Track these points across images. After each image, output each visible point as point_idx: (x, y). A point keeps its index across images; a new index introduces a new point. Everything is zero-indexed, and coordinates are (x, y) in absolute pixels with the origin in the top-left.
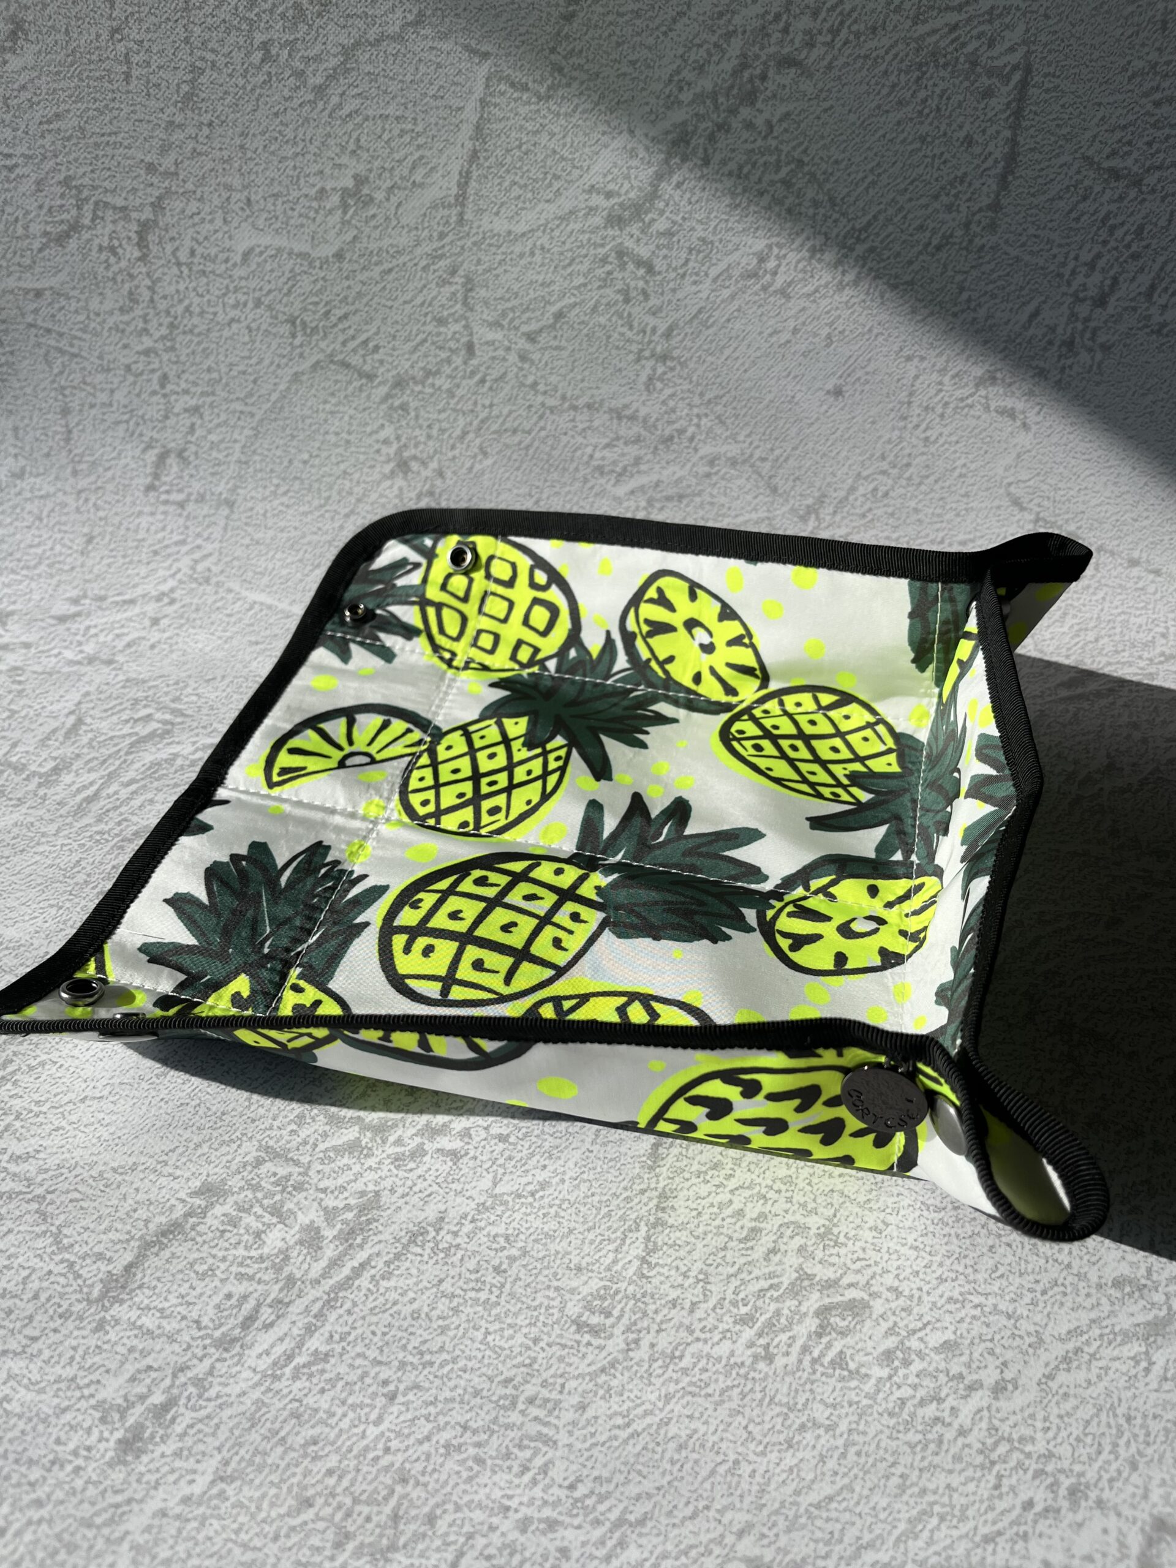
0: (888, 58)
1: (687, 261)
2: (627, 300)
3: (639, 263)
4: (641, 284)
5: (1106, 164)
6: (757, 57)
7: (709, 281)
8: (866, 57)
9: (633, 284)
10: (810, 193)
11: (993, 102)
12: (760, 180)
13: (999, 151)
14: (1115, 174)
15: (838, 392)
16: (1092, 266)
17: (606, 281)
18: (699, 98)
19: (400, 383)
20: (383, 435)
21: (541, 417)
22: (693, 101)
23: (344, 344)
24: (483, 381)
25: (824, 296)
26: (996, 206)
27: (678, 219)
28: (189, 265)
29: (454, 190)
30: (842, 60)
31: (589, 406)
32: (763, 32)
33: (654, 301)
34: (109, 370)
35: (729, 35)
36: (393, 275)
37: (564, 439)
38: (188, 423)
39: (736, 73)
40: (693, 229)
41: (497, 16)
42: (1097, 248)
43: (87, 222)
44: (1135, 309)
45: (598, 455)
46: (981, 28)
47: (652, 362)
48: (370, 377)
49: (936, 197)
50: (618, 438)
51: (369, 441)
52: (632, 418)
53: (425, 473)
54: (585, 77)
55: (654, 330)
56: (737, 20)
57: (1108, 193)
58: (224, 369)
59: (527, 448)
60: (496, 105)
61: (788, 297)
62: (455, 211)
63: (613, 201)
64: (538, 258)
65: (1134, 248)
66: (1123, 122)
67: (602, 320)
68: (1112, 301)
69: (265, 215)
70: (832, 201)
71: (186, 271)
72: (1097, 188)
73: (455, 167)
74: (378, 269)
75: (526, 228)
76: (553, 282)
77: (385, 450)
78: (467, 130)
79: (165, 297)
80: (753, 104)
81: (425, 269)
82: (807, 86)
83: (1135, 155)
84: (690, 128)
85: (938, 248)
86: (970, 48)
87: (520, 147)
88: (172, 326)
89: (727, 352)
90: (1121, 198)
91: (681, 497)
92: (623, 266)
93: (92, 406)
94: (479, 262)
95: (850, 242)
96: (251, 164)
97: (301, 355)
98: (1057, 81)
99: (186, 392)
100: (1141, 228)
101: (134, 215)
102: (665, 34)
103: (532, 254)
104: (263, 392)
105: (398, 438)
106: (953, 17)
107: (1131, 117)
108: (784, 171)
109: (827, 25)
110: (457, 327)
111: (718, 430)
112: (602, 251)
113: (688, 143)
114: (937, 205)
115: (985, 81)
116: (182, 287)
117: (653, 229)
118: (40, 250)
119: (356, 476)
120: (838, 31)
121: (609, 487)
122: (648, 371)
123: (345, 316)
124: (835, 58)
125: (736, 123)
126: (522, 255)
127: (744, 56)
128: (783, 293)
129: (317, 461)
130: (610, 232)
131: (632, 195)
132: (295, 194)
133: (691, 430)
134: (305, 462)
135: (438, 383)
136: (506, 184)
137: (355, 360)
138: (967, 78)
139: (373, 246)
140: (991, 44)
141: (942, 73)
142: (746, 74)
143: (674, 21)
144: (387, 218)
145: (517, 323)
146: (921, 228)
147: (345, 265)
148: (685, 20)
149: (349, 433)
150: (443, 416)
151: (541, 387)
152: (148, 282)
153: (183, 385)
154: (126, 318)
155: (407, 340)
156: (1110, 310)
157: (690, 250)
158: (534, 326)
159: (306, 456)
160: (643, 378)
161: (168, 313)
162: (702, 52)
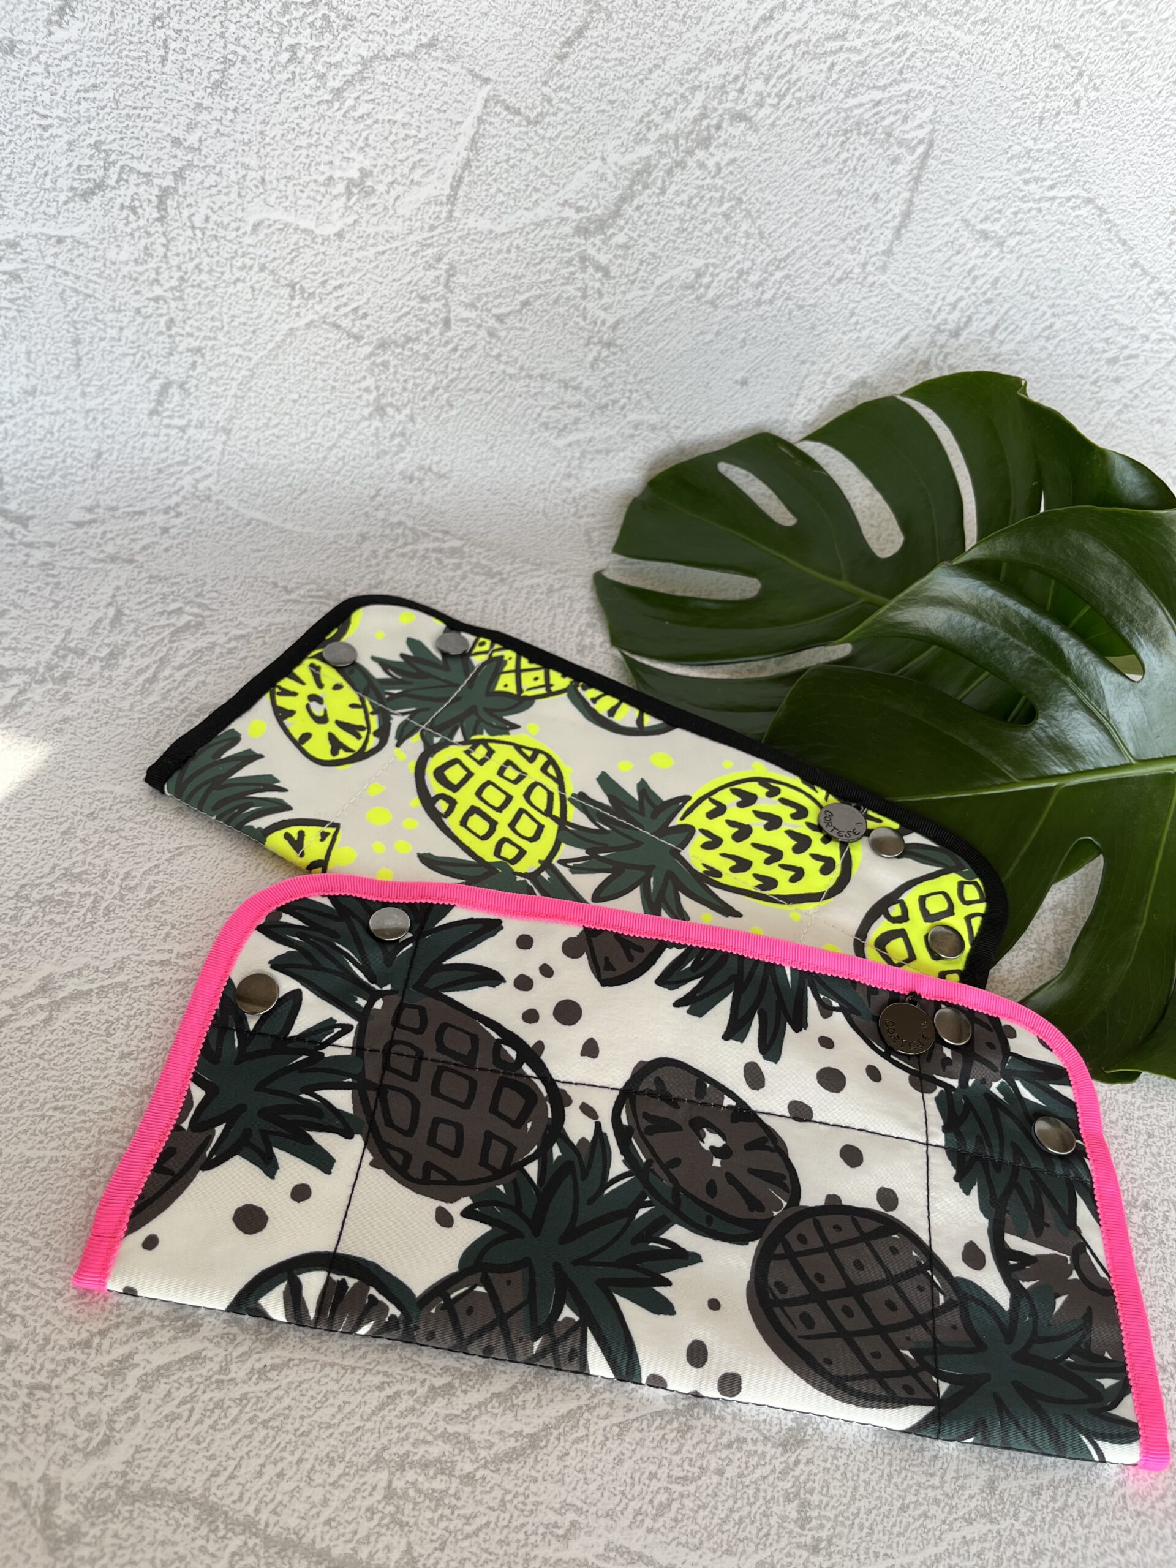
0: (822, 122)
1: (638, 270)
2: (584, 297)
3: (598, 268)
4: (597, 285)
5: (979, 227)
6: (715, 110)
7: (654, 288)
8: (804, 120)
9: (590, 284)
10: (745, 227)
11: (900, 168)
12: (705, 212)
13: (898, 208)
14: (985, 235)
15: (744, 382)
16: (954, 306)
17: (569, 280)
18: (663, 138)
19: (383, 345)
20: (364, 385)
21: (501, 382)
22: (658, 140)
23: (337, 309)
24: (455, 349)
25: (745, 309)
26: (888, 253)
27: (635, 235)
28: (203, 230)
29: (447, 191)
30: (784, 120)
31: (542, 376)
32: (722, 89)
33: (606, 300)
34: (120, 311)
35: (694, 89)
36: (386, 256)
37: (519, 400)
38: (190, 360)
39: (696, 121)
40: (645, 245)
41: (500, 48)
42: (961, 293)
43: (111, 182)
44: (980, 341)
45: (545, 414)
46: (899, 106)
47: (599, 347)
48: (357, 338)
49: (844, 240)
50: (563, 403)
51: (352, 388)
52: (577, 388)
53: (398, 418)
54: (569, 108)
55: (603, 323)
56: (703, 77)
57: (977, 251)
58: (226, 319)
59: (487, 404)
60: (491, 123)
61: (716, 307)
62: (446, 209)
63: (582, 215)
64: (513, 255)
65: (989, 295)
66: (998, 194)
67: (562, 310)
68: (964, 334)
69: (276, 194)
70: (761, 234)
71: (198, 233)
72: (969, 246)
73: (450, 172)
74: (373, 251)
75: (506, 230)
76: (523, 276)
77: (365, 396)
78: (464, 141)
79: (178, 255)
80: (707, 148)
81: (414, 254)
82: (752, 139)
83: (1003, 221)
84: (653, 162)
85: (840, 281)
86: (886, 122)
87: (507, 161)
88: (182, 279)
89: (660, 345)
90: (986, 255)
91: (608, 452)
92: (584, 269)
93: (102, 339)
94: (462, 253)
95: (771, 268)
96: (268, 149)
97: (298, 314)
98: (952, 156)
99: (190, 335)
100: (997, 280)
101: (156, 181)
102: (641, 81)
103: (509, 251)
104: (260, 341)
105: (377, 388)
106: (877, 95)
107: (1006, 191)
108: (726, 206)
109: (776, 90)
110: (438, 305)
111: (645, 403)
112: (568, 255)
113: (650, 174)
114: (842, 246)
115: (895, 150)
116: (194, 247)
117: (613, 241)
118: (66, 203)
119: (339, 416)
120: (784, 95)
121: (551, 439)
122: (594, 353)
123: (340, 287)
124: (778, 118)
125: (691, 162)
126: (499, 251)
127: (705, 108)
128: (712, 303)
129: (305, 401)
130: (577, 240)
131: (599, 212)
132: (307, 179)
133: (623, 401)
134: (295, 401)
135: (416, 348)
136: (493, 191)
137: (345, 323)
138: (881, 146)
139: (371, 230)
140: (905, 119)
141: (863, 140)
142: (705, 123)
143: (650, 71)
144: (386, 208)
145: (489, 306)
146: (828, 263)
147: (344, 244)
148: (659, 72)
149: (335, 380)
150: (418, 374)
151: (504, 359)
152: (164, 241)
153: (188, 329)
154: (140, 269)
155: (393, 311)
156: (961, 340)
157: (642, 262)
158: (503, 310)
159: (296, 396)
160: (590, 358)
161: (179, 268)
162: (670, 100)
